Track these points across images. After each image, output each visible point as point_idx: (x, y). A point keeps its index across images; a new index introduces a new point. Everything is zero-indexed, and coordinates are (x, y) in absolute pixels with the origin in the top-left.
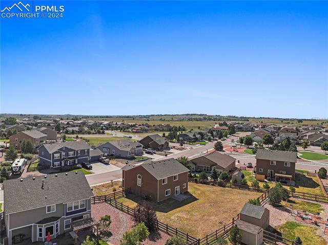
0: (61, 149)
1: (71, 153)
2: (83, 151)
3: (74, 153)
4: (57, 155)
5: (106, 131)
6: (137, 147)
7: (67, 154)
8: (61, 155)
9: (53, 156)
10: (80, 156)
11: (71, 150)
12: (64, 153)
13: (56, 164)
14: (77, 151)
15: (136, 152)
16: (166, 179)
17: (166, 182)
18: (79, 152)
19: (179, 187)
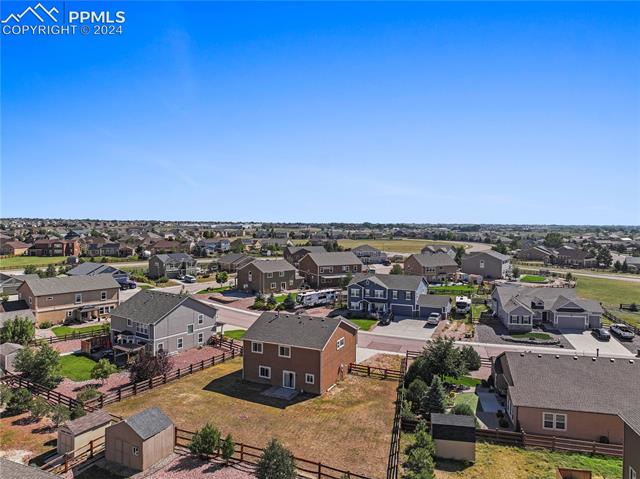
0: (362, 284)
1: (379, 292)
2: (401, 293)
3: (385, 293)
4: (354, 291)
6: (558, 310)
7: (372, 293)
8: (361, 291)
9: (350, 290)
10: (395, 301)
11: (381, 288)
12: (368, 291)
13: (353, 304)
14: (390, 291)
15: (556, 322)
16: (260, 345)
17: (260, 350)
18: (395, 293)
19: (294, 373)
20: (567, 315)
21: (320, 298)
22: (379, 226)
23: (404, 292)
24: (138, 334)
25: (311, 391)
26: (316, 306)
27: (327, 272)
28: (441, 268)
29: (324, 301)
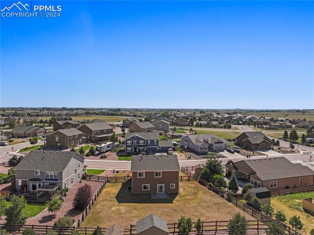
0: (133, 138)
1: (141, 142)
2: (152, 141)
3: (144, 141)
4: (129, 142)
5: (233, 126)
6: (215, 143)
7: (138, 142)
8: (132, 142)
9: (126, 142)
10: (149, 145)
11: (142, 139)
12: (136, 141)
13: (128, 149)
14: (147, 141)
15: (214, 148)
16: (142, 173)
17: (143, 176)
18: (149, 141)
19: (163, 185)
20: (217, 145)
21: (108, 147)
22: (71, 109)
23: (154, 140)
24: (46, 179)
25: (174, 192)
26: (107, 151)
27: (97, 134)
28: (149, 128)
29: (109, 149)
